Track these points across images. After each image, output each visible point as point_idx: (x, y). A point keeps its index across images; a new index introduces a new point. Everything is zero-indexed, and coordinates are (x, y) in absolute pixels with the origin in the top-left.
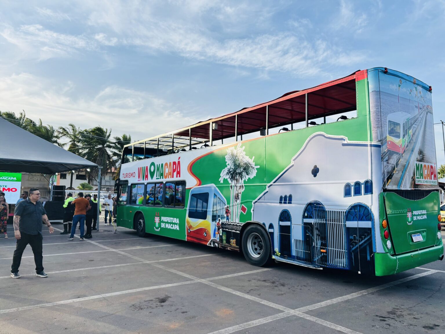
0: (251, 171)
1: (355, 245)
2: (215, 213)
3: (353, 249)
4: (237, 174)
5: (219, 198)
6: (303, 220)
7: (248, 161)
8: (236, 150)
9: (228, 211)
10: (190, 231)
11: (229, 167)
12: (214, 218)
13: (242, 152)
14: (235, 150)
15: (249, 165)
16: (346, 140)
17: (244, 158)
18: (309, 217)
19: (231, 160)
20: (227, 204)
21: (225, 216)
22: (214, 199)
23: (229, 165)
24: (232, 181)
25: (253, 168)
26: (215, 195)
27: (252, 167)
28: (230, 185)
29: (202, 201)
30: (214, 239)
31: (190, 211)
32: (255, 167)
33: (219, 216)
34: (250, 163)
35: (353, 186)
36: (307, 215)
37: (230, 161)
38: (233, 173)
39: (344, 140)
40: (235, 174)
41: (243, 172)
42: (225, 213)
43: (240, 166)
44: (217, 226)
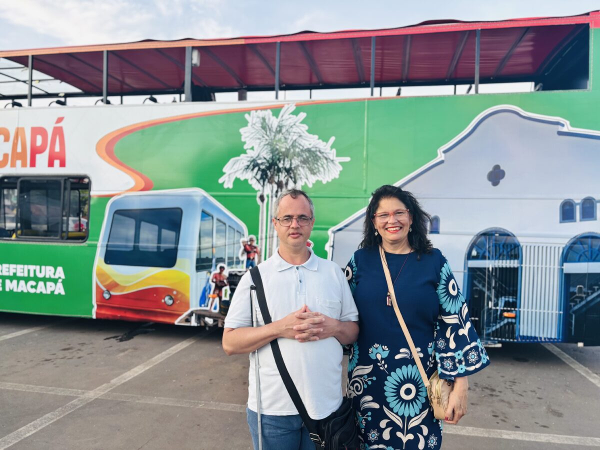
0: (325, 166)
1: (580, 302)
2: (205, 254)
3: (576, 308)
4: (279, 170)
5: (219, 220)
6: (465, 264)
7: (317, 146)
8: (277, 117)
9: (252, 249)
10: (111, 295)
11: (252, 154)
12: (203, 264)
13: (297, 124)
14: (273, 119)
15: (318, 153)
16: (565, 126)
17: (305, 139)
18: (480, 257)
19: (259, 139)
20: (249, 234)
21: (244, 258)
22: (203, 222)
23: (252, 148)
24: (263, 186)
25: (329, 160)
26: (205, 215)
27: (326, 159)
28: (259, 194)
29: (156, 227)
30: (200, 310)
31: (109, 249)
32: (335, 158)
33: (220, 260)
34: (322, 151)
35: (578, 204)
36: (478, 253)
37: (258, 141)
38: (269, 168)
39: (563, 125)
40: (272, 170)
41: (300, 168)
42: (243, 254)
43: (290, 155)
44: (213, 281)
